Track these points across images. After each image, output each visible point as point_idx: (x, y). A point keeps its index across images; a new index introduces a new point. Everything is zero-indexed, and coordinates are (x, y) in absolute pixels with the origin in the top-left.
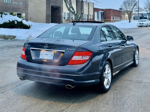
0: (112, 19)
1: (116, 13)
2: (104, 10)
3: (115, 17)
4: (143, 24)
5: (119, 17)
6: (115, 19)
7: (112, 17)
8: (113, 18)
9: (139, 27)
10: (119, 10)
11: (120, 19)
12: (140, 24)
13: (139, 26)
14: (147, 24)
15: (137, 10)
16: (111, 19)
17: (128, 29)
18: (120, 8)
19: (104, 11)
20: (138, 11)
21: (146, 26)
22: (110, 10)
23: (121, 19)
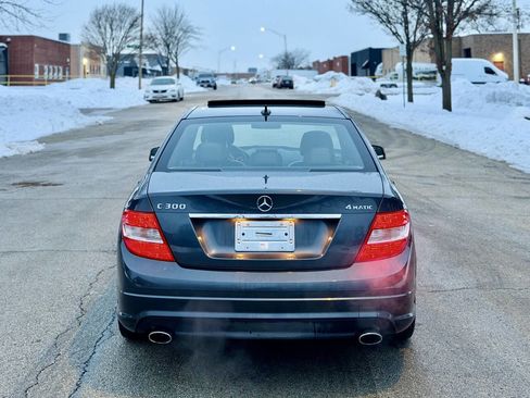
0: (37, 75)
1: (50, 53)
2: (9, 40)
3: (46, 67)
4: (164, 91)
5: (61, 68)
6: (46, 73)
7: (37, 65)
8: (42, 72)
9: (151, 101)
10: (57, 39)
11: (64, 74)
12: (156, 94)
13: (150, 98)
14: (176, 93)
15: (137, 43)
16: (33, 74)
17: (125, 110)
18: (60, 35)
19: (7, 43)
20: (140, 47)
21: (174, 101)
22: (31, 39)
23: (67, 76)
